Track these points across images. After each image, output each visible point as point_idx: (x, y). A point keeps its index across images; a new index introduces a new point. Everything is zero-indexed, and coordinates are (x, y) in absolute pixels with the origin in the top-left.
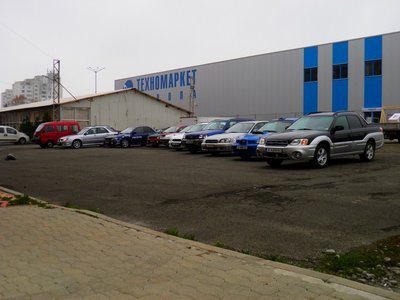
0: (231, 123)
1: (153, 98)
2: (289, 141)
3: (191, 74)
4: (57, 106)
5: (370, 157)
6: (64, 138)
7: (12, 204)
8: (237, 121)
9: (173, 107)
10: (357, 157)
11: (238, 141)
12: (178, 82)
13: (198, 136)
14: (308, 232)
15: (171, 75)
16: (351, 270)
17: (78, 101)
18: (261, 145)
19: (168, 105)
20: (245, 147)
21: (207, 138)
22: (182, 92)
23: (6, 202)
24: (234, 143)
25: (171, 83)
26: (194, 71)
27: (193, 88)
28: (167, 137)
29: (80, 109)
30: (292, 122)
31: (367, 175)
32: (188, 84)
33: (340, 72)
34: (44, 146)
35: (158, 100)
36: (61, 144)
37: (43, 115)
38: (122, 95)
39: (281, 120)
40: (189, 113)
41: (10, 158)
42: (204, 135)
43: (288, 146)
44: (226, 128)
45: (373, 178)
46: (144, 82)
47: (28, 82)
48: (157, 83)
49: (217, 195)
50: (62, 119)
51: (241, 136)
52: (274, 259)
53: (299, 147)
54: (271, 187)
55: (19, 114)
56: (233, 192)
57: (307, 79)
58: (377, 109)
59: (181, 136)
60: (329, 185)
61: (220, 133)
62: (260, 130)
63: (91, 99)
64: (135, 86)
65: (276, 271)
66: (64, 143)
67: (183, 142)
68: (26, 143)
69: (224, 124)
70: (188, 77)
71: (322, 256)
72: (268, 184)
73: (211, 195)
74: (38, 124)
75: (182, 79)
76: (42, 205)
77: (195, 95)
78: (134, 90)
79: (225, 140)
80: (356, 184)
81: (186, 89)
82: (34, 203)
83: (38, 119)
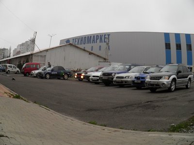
0: (132, 67)
1: (81, 49)
2: (160, 78)
3: (107, 36)
4: (32, 54)
5: (189, 87)
6: (33, 72)
7: (14, 97)
8: (135, 66)
9: (94, 54)
10: (185, 87)
11: (135, 78)
12: (98, 41)
13: (111, 74)
14: (165, 119)
15: (94, 36)
16: (179, 130)
17: (41, 52)
18: (148, 80)
19: (90, 53)
20: (139, 81)
21: (117, 75)
22: (100, 46)
23: (12, 96)
24: (133, 79)
25: (94, 40)
26: (109, 35)
27: (108, 44)
28: (89, 74)
29: (41, 56)
30: (162, 68)
31: (187, 94)
32: (105, 42)
33: (179, 47)
34: (25, 75)
35: (84, 50)
36: (32, 75)
37: (26, 60)
38: (62, 48)
39: (157, 66)
40: (105, 59)
41: (13, 79)
42: (115, 74)
43: (160, 80)
44: (129, 69)
45: (190, 95)
46: (77, 40)
47: (23, 45)
48: (85, 40)
49: (121, 107)
50: (33, 62)
51: (137, 74)
52: (149, 131)
53: (165, 81)
54: (151, 101)
55: (18, 59)
56: (131, 105)
57: (166, 48)
58: (191, 66)
59: (99, 74)
60: (175, 99)
61: (125, 72)
62: (147, 71)
63: (47, 50)
64: (71, 42)
65: (150, 135)
66: (33, 74)
67: (100, 78)
68: (19, 74)
69: (128, 67)
70: (105, 38)
71: (169, 127)
72: (150, 100)
73: (118, 107)
74: (24, 64)
75: (101, 39)
76: (25, 100)
77: (109, 48)
78: (71, 44)
79: (128, 77)
80: (184, 98)
81: (104, 45)
82: (22, 99)
83: (24, 62)
